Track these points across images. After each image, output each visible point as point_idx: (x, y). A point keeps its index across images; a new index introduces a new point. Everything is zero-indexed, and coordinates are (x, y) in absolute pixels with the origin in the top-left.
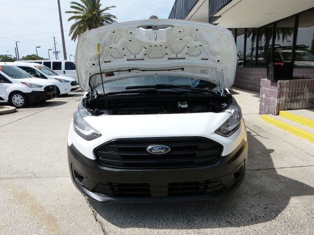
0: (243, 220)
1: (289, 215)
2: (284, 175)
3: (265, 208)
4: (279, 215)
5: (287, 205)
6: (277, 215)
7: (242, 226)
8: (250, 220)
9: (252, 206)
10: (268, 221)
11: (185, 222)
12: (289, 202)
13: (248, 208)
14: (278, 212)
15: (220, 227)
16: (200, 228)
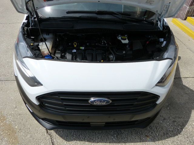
0: (157, 134)
1: (191, 130)
2: (187, 85)
3: (174, 121)
4: (184, 130)
5: (189, 118)
6: (182, 129)
7: (157, 141)
8: (163, 135)
9: (164, 119)
10: (176, 136)
11: (115, 135)
12: (190, 115)
13: (161, 122)
14: (183, 125)
15: (140, 142)
16: (126, 142)
